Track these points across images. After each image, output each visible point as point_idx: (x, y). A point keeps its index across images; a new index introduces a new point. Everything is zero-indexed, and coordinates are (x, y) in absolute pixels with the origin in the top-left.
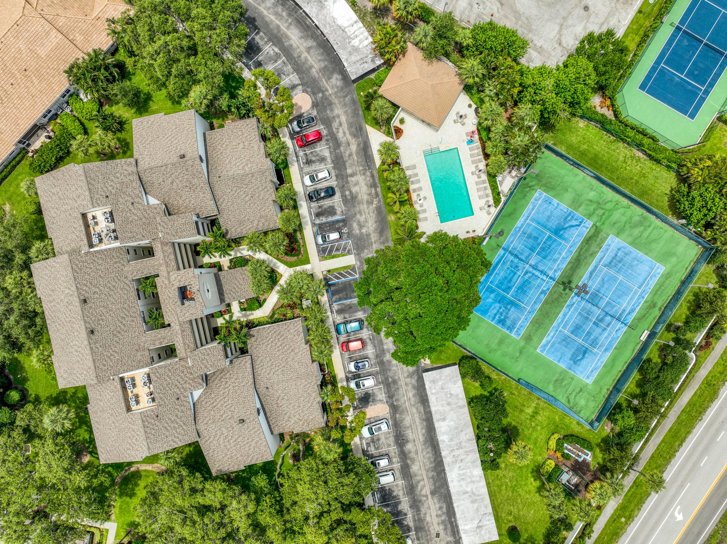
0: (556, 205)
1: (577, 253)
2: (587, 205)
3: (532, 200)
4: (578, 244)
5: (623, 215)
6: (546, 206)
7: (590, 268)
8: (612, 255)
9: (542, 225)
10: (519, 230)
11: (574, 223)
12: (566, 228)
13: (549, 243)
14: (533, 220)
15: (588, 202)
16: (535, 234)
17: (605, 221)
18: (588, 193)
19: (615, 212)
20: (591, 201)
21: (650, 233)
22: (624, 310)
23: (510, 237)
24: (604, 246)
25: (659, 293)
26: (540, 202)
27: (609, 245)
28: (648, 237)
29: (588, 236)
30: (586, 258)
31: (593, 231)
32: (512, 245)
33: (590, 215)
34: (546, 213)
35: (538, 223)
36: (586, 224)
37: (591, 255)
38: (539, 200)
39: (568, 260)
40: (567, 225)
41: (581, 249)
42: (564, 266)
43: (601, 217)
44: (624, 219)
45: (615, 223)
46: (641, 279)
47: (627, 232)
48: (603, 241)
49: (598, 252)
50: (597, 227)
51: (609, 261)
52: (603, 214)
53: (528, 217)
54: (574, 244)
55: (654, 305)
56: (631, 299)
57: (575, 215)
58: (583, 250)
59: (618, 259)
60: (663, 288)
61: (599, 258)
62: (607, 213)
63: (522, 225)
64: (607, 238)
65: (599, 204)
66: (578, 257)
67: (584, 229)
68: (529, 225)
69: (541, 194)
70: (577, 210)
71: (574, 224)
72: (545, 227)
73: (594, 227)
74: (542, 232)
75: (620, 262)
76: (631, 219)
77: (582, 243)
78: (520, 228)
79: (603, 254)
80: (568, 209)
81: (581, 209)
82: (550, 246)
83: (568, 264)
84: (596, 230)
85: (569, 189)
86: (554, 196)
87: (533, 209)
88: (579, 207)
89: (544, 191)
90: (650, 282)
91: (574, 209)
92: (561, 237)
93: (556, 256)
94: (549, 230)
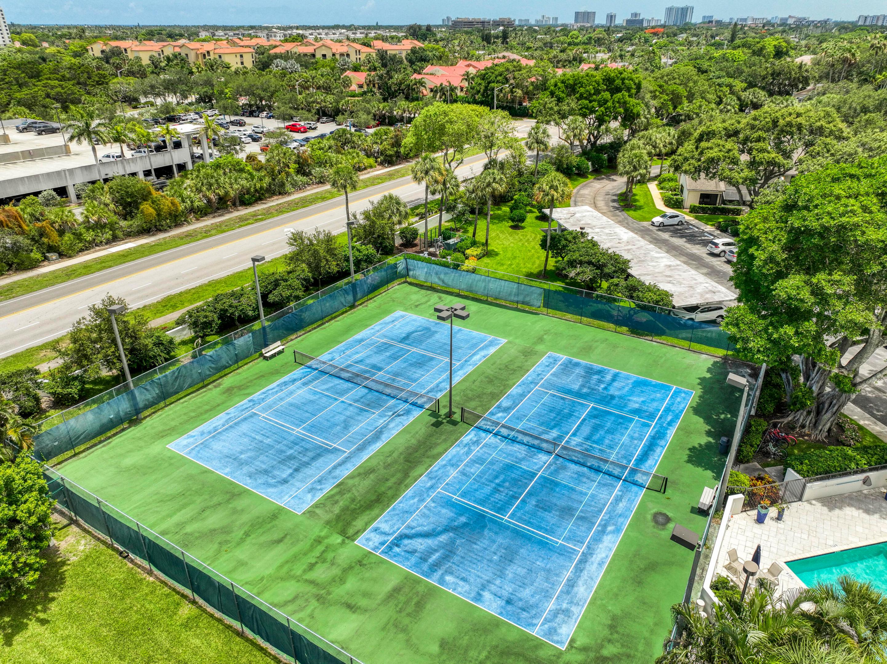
0: (487, 595)
1: (414, 473)
2: (366, 595)
3: (579, 612)
4: (409, 492)
5: (242, 564)
6: (526, 593)
7: (378, 446)
8: (308, 471)
9: (528, 538)
10: (604, 526)
11: (420, 544)
12: (446, 530)
13: (502, 496)
14: (565, 553)
15: (363, 602)
16: (551, 518)
17: (312, 547)
18: (358, 633)
19: (270, 571)
20: (351, 607)
21: (170, 516)
22: (305, 384)
23: (628, 509)
24: (328, 488)
25: (207, 407)
26: (551, 605)
27: (312, 490)
28: (184, 506)
29: (376, 511)
30: (387, 466)
31: (359, 523)
32: (616, 491)
33: (360, 563)
34: (522, 571)
35: (543, 544)
36: (376, 539)
37: (372, 471)
38: (556, 614)
39: (441, 461)
40: (443, 538)
41: (400, 483)
42: (453, 451)
43: (322, 559)
44: (242, 553)
45: (280, 541)
46: (245, 427)
47: (245, 518)
48: (331, 499)
49: (351, 477)
50: (343, 532)
51: (321, 460)
52: (312, 566)
53: (584, 560)
54: (421, 496)
55: (229, 391)
56: (282, 399)
57: (416, 566)
58: (393, 480)
59: (295, 464)
60: (193, 414)
61: (349, 465)
62: (298, 570)
63: (597, 539)
64: (316, 506)
65: (319, 598)
66: (411, 468)
67: (385, 527)
68: (572, 538)
69: (552, 632)
70: (408, 577)
71: (420, 540)
72: (517, 533)
73: (351, 532)
74: (529, 523)
75: (291, 458)
76: (219, 551)
77: (395, 497)
78: (603, 531)
79: (337, 472)
80: (442, 581)
81: (393, 581)
82: (496, 490)
83: (440, 455)
84: (348, 524)
85: (435, 648)
86: (496, 624)
87: (571, 584)
88: (397, 590)
89: (539, 645)
90: (221, 422)
91: (418, 581)
92: (462, 510)
93: (476, 470)
94: (502, 527)
